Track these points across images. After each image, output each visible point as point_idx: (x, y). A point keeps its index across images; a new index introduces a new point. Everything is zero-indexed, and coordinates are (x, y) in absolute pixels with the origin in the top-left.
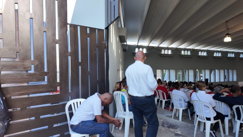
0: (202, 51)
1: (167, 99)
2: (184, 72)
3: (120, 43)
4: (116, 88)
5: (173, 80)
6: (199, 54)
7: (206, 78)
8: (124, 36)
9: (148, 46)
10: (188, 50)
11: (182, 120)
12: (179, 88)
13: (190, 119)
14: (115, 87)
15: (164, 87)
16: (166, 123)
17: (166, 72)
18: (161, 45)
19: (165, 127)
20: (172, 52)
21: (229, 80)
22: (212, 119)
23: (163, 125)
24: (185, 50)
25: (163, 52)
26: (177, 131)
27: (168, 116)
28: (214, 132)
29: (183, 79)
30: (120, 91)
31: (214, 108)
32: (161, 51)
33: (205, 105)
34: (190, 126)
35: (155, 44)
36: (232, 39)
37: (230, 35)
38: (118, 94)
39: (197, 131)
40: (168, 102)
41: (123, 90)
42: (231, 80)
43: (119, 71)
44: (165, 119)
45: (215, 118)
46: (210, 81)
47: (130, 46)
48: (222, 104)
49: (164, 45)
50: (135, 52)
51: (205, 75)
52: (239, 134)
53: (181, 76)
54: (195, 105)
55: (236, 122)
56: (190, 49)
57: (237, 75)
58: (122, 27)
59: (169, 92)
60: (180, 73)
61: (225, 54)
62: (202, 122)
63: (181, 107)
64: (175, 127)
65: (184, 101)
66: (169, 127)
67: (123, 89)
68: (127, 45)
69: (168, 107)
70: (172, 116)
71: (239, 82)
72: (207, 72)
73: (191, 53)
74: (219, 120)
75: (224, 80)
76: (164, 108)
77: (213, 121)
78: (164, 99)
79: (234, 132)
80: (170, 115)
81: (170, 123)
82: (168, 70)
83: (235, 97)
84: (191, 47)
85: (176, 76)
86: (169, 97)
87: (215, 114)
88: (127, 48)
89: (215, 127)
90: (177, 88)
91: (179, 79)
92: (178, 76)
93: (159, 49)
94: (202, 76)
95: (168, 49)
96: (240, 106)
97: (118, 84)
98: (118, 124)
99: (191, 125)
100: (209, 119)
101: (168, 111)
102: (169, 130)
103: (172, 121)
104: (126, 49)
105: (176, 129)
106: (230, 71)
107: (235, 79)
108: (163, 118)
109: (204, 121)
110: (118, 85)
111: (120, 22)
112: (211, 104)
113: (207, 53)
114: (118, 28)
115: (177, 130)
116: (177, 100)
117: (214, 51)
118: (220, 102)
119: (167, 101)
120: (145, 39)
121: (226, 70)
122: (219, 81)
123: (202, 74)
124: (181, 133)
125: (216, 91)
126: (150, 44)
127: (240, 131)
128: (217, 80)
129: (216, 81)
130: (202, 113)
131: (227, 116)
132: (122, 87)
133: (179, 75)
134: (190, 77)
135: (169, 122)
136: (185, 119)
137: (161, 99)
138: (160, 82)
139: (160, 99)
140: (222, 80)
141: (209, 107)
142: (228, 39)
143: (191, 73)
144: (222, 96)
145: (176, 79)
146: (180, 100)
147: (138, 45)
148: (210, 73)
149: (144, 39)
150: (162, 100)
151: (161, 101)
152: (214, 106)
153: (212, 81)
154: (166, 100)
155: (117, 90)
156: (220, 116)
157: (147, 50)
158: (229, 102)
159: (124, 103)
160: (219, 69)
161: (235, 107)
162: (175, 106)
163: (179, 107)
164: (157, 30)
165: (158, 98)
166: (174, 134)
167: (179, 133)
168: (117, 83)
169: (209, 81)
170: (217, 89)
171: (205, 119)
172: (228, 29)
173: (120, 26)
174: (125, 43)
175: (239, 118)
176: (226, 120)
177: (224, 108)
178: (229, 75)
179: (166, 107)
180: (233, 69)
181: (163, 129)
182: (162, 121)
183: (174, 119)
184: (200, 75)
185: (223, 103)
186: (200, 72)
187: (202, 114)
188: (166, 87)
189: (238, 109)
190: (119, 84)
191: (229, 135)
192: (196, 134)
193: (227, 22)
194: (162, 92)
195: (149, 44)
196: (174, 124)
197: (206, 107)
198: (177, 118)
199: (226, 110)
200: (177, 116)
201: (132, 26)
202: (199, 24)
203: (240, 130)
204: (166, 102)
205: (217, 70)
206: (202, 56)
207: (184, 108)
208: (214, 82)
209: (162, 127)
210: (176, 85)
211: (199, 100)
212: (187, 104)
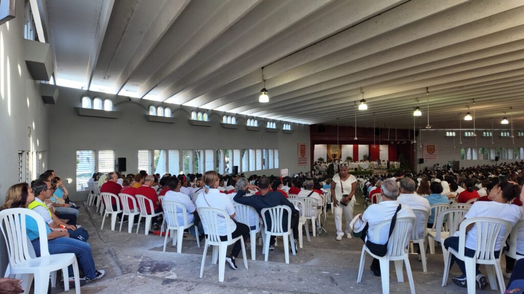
0: (228, 115)
1: (156, 212)
2: (198, 154)
3: (29, 82)
4: (11, 201)
5: (175, 171)
6: (222, 120)
7: (235, 165)
8: (43, 64)
9: (117, 95)
10: (203, 111)
11: (183, 251)
12: (178, 186)
13: (199, 246)
14: (8, 199)
15: (149, 188)
16: (149, 264)
17: (160, 155)
18: (147, 95)
19: (146, 272)
20: (173, 112)
21: (268, 167)
22: (230, 237)
23: (141, 269)
24: (198, 110)
25: (152, 112)
26: (170, 274)
27: (155, 249)
28: (234, 258)
29: (194, 169)
30: (24, 207)
31: (232, 217)
32: (148, 109)
33: (218, 215)
34: (196, 259)
35: (134, 92)
36: (271, 99)
37: (266, 91)
38: (13, 215)
39: (207, 264)
40: (159, 219)
41: (32, 205)
42: (271, 167)
43: (24, 154)
44: (148, 256)
45: (234, 235)
46: (241, 170)
47: (64, 91)
48: (246, 209)
49: (157, 96)
50: (80, 107)
51: (233, 160)
52: (269, 253)
53: (191, 162)
54: (203, 217)
55: (266, 235)
56: (208, 110)
57: (279, 158)
58: (36, 38)
59: (160, 197)
60: (189, 156)
61: (262, 122)
62: (215, 246)
63: (182, 224)
64: (167, 268)
65: (187, 211)
66: (153, 271)
67: (34, 200)
68: (55, 87)
69: (159, 228)
70: (163, 247)
71: (282, 170)
72: (237, 153)
73: (209, 117)
74: (241, 237)
75: (262, 167)
76: (150, 232)
77: (231, 241)
78: (149, 213)
79: (263, 253)
80: (159, 245)
81: (157, 261)
82: (163, 150)
83: (263, 195)
84: (210, 106)
85: (181, 163)
87: (234, 228)
88: (55, 96)
89: (234, 251)
90: (174, 188)
91: (187, 168)
92: (184, 161)
93: (144, 105)
94: (228, 162)
95: (164, 106)
96: (270, 209)
97: (17, 189)
98: (10, 291)
99: (197, 257)
100: (224, 239)
101: (156, 237)
102: (154, 278)
103: (163, 256)
104: (52, 98)
105: (168, 270)
106: (270, 151)
107: (277, 166)
108: (144, 255)
109: (217, 243)
110: (18, 193)
111: (29, 24)
112: (227, 210)
113: (237, 120)
114: (24, 42)
115: (171, 272)
116: (172, 212)
117: (247, 118)
118: (244, 206)
119: (157, 217)
120: (109, 77)
121: (264, 150)
122: (254, 170)
123: (228, 157)
124: (178, 275)
126: (122, 90)
127: (270, 250)
128: (252, 169)
129: (251, 170)
130: (213, 228)
131: (254, 228)
132: (31, 196)
133: (188, 160)
134: (207, 163)
135: (156, 259)
136: (189, 247)
137: (143, 213)
138: (142, 178)
139: (141, 216)
140: (259, 168)
141: (224, 217)
142: (264, 99)
143: (210, 155)
144: (248, 195)
145: (181, 169)
146: (180, 211)
147: (88, 91)
148: (242, 156)
149: (106, 78)
150: (144, 216)
151: (144, 219)
152: (232, 213)
154: (153, 215)
155: (12, 204)
156: (242, 230)
157: (115, 105)
158: (256, 204)
159: (35, 237)
160: (255, 149)
161: (263, 211)
162: (169, 224)
163: (177, 224)
164: (136, 63)
165: (136, 213)
166: (162, 282)
167: (174, 276)
168: (14, 187)
169: (239, 171)
170: (240, 183)
171: (219, 239)
172: (265, 81)
173: (28, 35)
174: (51, 82)
175: (269, 229)
176: (253, 234)
177: (248, 216)
178: (268, 158)
179: (153, 231)
180: (273, 149)
181: (139, 278)
182: (140, 260)
183: (166, 251)
184: (224, 160)
185: (248, 207)
186: (226, 153)
187: (214, 230)
188: (156, 188)
189: (267, 213)
190: (21, 189)
191: (256, 259)
192: (204, 272)
193: (263, 68)
194: (145, 199)
195: (120, 90)
196: (166, 262)
197: (220, 218)
198: (171, 247)
199: (252, 218)
200: (174, 244)
201: (68, 40)
202: (220, 64)
203: (273, 248)
204: (154, 220)
205: (251, 151)
206: (227, 124)
207: (187, 226)
208: (247, 171)
209: (138, 273)
210: (173, 182)
211: (208, 206)
212: (193, 216)
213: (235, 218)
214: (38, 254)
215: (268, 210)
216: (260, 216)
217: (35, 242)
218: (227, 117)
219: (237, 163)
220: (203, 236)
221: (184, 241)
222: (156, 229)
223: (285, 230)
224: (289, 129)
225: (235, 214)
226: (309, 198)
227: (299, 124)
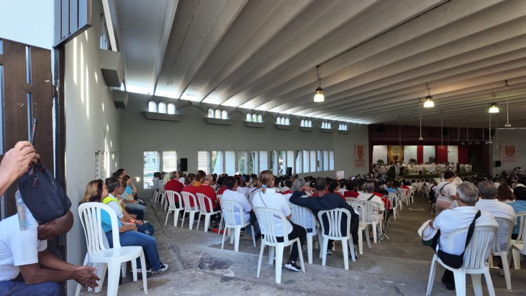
0: (281, 116)
1: (214, 210)
2: (252, 155)
3: (104, 88)
4: (89, 196)
5: (231, 172)
6: (276, 121)
7: (289, 166)
8: (115, 71)
9: (179, 99)
10: (258, 113)
11: (240, 249)
12: (235, 185)
13: (255, 246)
14: (87, 193)
15: (208, 187)
16: (208, 261)
17: (217, 156)
18: (206, 99)
19: (205, 268)
20: (229, 115)
21: (323, 169)
22: (286, 238)
23: (201, 265)
24: (253, 112)
25: (211, 115)
26: (228, 272)
27: (214, 246)
29: (249, 170)
30: (100, 202)
31: (288, 218)
32: (207, 112)
33: (274, 215)
34: (253, 259)
35: (194, 96)
36: (326, 98)
37: (322, 90)
38: (91, 208)
39: (263, 265)
40: (217, 217)
41: (106, 200)
42: (326, 169)
43: (100, 154)
44: (208, 253)
45: (291, 237)
46: (295, 171)
47: (133, 96)
48: (302, 211)
49: (214, 99)
50: (146, 110)
51: (287, 161)
52: (327, 258)
53: (246, 162)
54: (260, 216)
55: (323, 238)
56: (262, 112)
57: (334, 159)
58: (110, 48)
59: (218, 196)
60: (244, 158)
61: (317, 122)
62: (271, 247)
63: (239, 223)
64: (225, 266)
65: (244, 210)
66: (212, 268)
67: (108, 196)
68: (125, 93)
69: (217, 226)
70: (221, 244)
71: (338, 172)
72: (291, 155)
73: (263, 119)
74: (298, 239)
75: (317, 169)
76: (209, 230)
77: (287, 243)
78: (208, 211)
79: (320, 257)
80: (218, 243)
81: (216, 258)
82: (220, 151)
83: (320, 196)
84: (264, 108)
85: (236, 164)
86: (217, 207)
87: (290, 229)
88: (126, 101)
90: (231, 187)
91: (243, 169)
92: (240, 163)
93: (203, 108)
94: (282, 164)
95: (221, 108)
96: (327, 212)
97: (93, 185)
98: (87, 278)
99: (254, 257)
100: (280, 240)
101: (214, 234)
102: (214, 275)
103: (221, 254)
104: (123, 102)
105: (226, 268)
106: (325, 152)
107: (332, 168)
108: (203, 251)
109: (274, 243)
110: (95, 188)
111: (104, 35)
112: (283, 211)
113: (290, 121)
114: (100, 51)
115: (229, 270)
116: (230, 211)
117: (301, 118)
118: (300, 208)
119: (215, 215)
120: (172, 82)
121: (319, 152)
122: (308, 171)
123: (282, 159)
124: (235, 274)
125: (295, 187)
126: (183, 94)
127: (328, 255)
128: (306, 170)
129: (305, 172)
130: (270, 228)
131: (310, 230)
132: (105, 191)
133: (243, 161)
134: (261, 163)
135: (215, 256)
136: (246, 246)
137: (203, 211)
138: (202, 177)
139: (201, 214)
140: (313, 170)
141: (280, 218)
142: (319, 98)
143: (264, 156)
144: (303, 196)
145: (237, 170)
146: (237, 210)
147: (154, 96)
148: (296, 157)
149: (170, 83)
150: (203, 214)
151: (203, 217)
152: (288, 214)
153: (298, 171)
154: (212, 213)
155: (90, 199)
157: (177, 109)
158: (313, 206)
159: (109, 230)
160: (309, 150)
161: (320, 214)
162: (227, 223)
163: (235, 223)
164: (196, 68)
165: (196, 210)
166: (220, 280)
167: (232, 274)
168: (92, 183)
169: (293, 173)
170: (297, 184)
171: (275, 239)
172: (320, 79)
173: (103, 46)
174: (122, 88)
175: (327, 233)
176: (310, 237)
177: (304, 218)
178: (323, 160)
179: (212, 228)
180: (328, 150)
181: (200, 274)
182: (200, 256)
183: (224, 249)
184: (278, 161)
185: (304, 209)
186: (279, 154)
187: (270, 231)
188: (214, 187)
189: (324, 216)
190: (97, 184)
191: (313, 263)
192: (261, 272)
193: (318, 66)
194: (205, 197)
195: (181, 95)
196: (224, 260)
197: (276, 219)
198: (229, 245)
199: (309, 220)
200: (232, 242)
201: (137, 49)
202: (274, 65)
203: (330, 253)
204: (212, 217)
205: (305, 153)
206: (281, 125)
207: (243, 225)
208: (301, 172)
209: (198, 269)
210: (230, 181)
211: (265, 207)
212: (248, 216)
213: (291, 219)
214: (111, 246)
215: (325, 213)
216: (317, 219)
217: (109, 234)
218: (281, 118)
219: (290, 165)
220: (259, 236)
221: (241, 240)
222: (214, 227)
223: (344, 234)
224: (346, 129)
225: (291, 214)
226: (369, 202)
227: (356, 124)
